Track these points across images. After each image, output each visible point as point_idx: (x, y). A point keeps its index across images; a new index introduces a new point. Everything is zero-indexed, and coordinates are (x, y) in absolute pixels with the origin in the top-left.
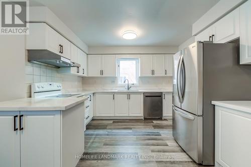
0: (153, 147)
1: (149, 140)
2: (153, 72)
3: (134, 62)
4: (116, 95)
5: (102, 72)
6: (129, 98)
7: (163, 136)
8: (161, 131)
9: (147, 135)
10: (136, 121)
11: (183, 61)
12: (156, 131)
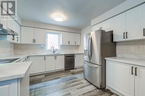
0: (77, 87)
1: (73, 82)
2: (69, 42)
3: (57, 36)
4: (46, 57)
5: (34, 41)
6: (55, 58)
7: (79, 78)
8: (77, 76)
9: (71, 80)
10: (60, 72)
11: (91, 39)
12: (74, 76)
